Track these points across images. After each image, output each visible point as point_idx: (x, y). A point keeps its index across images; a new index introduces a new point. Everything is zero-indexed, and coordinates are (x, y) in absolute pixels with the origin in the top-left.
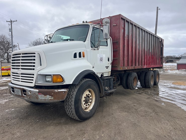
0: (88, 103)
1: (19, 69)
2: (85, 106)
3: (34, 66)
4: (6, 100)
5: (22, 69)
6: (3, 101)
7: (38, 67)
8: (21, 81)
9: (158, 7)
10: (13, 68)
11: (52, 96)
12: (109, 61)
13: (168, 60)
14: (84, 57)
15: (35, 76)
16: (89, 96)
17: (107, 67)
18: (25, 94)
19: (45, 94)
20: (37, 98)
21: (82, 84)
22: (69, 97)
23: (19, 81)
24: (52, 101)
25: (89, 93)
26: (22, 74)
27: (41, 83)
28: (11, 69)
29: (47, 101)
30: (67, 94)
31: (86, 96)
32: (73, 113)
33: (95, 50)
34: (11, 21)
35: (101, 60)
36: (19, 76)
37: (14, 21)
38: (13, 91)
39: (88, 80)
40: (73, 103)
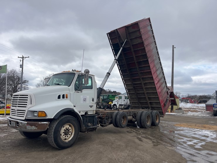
0: (68, 134)
1: (16, 106)
2: (64, 137)
3: (26, 105)
4: (5, 135)
5: (18, 106)
6: (3, 135)
7: (29, 105)
8: (17, 116)
9: (173, 46)
10: (12, 106)
11: (36, 127)
12: (93, 101)
13: (201, 100)
14: (67, 98)
15: (26, 112)
16: (69, 129)
17: (91, 106)
18: (18, 126)
19: (31, 125)
20: (26, 128)
21: (62, 119)
22: (50, 129)
23: (15, 116)
24: (36, 131)
25: (69, 127)
26: (18, 110)
27: (30, 117)
28: (11, 107)
29: (32, 131)
30: (48, 125)
31: (65, 129)
32: (53, 141)
33: (78, 92)
34: (23, 57)
35: (85, 100)
36: (16, 112)
37: (26, 57)
38: (10, 124)
39: (68, 117)
40: (53, 133)
